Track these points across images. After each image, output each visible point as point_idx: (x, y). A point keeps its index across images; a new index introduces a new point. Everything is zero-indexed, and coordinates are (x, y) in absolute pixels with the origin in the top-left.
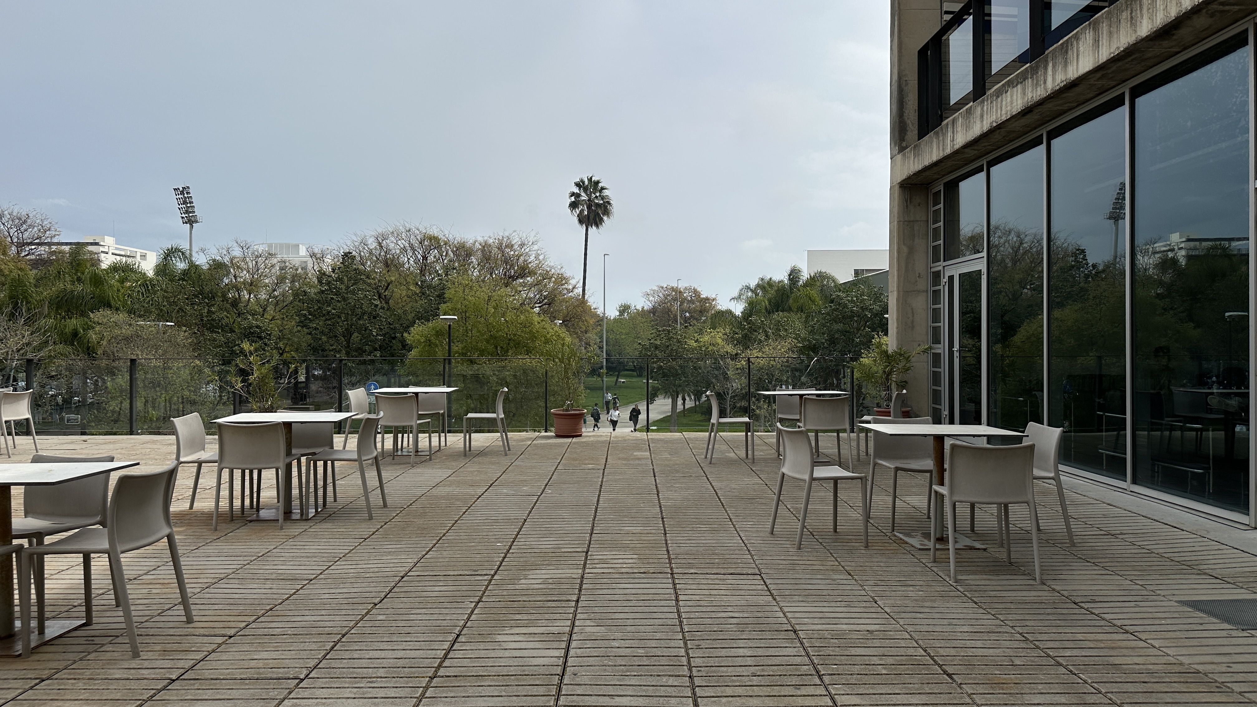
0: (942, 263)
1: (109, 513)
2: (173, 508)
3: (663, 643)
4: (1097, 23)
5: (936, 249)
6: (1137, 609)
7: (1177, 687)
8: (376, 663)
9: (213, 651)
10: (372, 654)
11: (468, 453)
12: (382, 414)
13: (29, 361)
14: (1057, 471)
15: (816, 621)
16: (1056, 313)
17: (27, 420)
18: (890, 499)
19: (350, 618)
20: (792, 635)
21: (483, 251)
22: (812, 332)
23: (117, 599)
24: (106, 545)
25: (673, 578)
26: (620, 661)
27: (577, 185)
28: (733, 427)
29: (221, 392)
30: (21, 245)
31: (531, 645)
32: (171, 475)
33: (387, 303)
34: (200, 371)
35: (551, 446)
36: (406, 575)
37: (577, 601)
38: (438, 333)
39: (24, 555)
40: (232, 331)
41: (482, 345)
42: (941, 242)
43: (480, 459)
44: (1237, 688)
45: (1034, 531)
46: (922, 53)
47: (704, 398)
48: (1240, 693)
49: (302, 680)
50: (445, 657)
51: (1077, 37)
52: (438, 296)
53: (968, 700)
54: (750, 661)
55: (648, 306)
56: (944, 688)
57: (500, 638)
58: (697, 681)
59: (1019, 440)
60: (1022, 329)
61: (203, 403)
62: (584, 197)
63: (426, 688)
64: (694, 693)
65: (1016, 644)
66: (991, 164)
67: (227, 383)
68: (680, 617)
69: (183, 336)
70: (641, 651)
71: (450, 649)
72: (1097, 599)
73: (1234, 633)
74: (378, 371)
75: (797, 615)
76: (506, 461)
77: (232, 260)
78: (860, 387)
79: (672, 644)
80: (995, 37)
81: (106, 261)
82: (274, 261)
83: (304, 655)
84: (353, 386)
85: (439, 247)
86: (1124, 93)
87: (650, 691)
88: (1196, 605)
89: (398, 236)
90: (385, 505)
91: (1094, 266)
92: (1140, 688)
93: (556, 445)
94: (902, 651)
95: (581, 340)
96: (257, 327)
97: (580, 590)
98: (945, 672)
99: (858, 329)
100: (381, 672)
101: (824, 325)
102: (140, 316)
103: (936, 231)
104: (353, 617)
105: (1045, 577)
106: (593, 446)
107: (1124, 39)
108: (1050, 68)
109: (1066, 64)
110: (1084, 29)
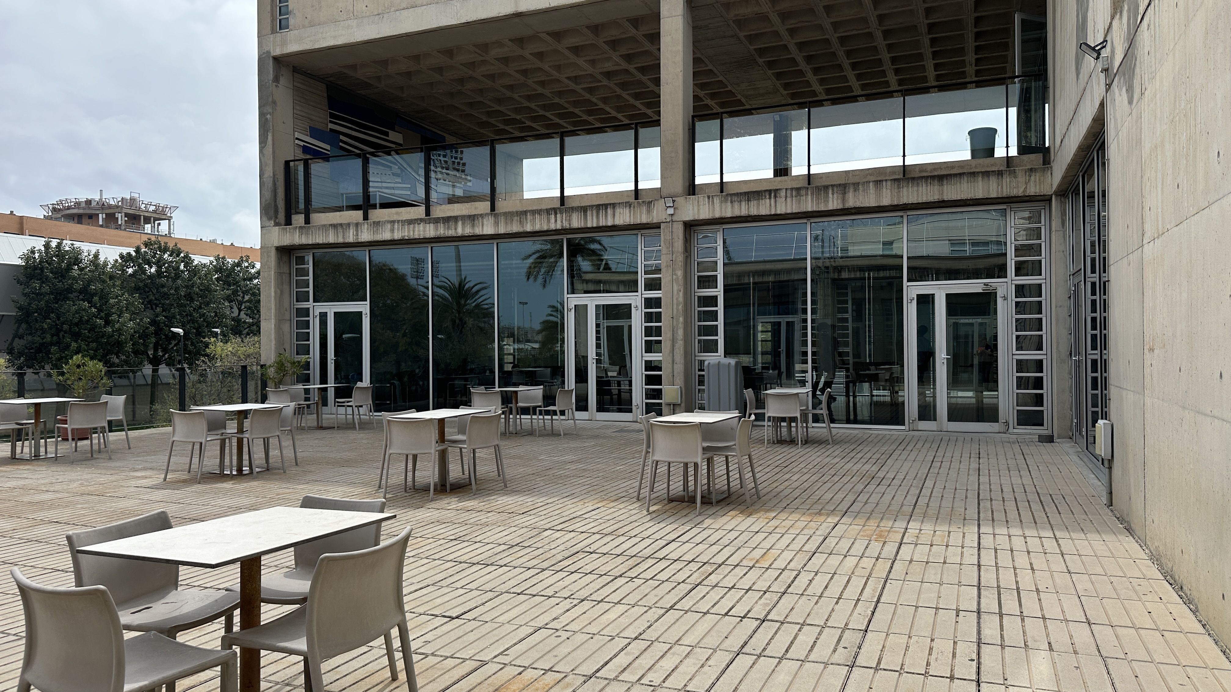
0: (311, 303)
42: (310, 289)
103: (301, 281)
107: (515, 228)
108: (460, 224)
109: (473, 226)
110: (487, 214)
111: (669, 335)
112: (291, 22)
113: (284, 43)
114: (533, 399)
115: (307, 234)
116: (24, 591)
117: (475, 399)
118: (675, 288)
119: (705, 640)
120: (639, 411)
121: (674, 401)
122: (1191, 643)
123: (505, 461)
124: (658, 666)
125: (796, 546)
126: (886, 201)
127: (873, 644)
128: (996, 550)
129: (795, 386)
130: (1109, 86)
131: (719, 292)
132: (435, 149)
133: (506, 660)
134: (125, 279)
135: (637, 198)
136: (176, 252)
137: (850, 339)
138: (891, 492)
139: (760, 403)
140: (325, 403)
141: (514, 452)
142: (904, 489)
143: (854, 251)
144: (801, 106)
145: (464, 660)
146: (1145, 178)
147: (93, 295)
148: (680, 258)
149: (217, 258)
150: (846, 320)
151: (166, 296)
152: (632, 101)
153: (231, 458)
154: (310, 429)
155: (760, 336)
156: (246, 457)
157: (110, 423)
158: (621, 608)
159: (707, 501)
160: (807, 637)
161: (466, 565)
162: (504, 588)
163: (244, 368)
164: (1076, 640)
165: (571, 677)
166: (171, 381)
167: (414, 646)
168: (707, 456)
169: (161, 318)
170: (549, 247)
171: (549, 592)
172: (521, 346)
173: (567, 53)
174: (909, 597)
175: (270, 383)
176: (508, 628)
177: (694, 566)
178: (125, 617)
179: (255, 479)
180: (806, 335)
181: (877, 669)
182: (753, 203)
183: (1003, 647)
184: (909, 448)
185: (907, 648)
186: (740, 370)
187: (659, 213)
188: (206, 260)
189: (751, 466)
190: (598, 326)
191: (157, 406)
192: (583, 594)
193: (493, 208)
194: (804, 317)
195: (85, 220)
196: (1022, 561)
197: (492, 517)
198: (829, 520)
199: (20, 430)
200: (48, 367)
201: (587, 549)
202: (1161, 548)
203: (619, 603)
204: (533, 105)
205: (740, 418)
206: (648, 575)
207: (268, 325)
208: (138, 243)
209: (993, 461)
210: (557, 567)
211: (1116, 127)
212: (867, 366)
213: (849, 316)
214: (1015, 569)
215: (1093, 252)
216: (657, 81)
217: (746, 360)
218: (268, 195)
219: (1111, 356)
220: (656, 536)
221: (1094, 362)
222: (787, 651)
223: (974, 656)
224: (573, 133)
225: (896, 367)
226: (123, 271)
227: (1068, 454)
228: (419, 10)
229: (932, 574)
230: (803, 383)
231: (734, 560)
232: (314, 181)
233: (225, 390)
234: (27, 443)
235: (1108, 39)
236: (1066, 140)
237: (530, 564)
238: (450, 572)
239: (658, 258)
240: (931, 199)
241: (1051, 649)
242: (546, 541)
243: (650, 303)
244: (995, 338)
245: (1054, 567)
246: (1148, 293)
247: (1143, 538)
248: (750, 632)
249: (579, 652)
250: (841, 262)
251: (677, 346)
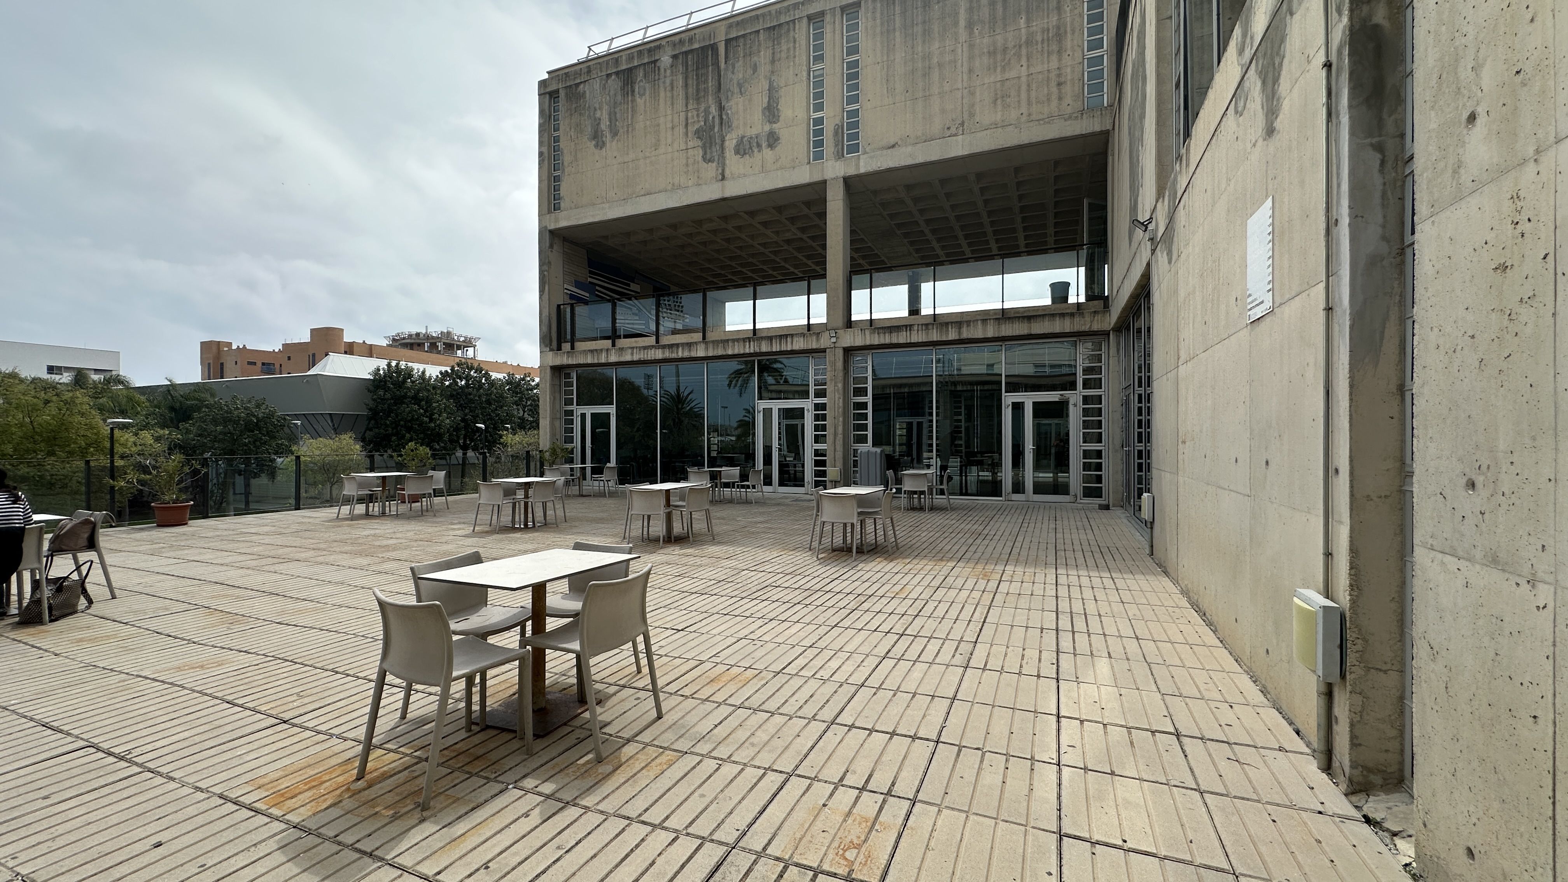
0: (574, 406)
5: (568, 399)
42: (574, 397)
46: (559, 306)
107: (720, 352)
108: (680, 349)
109: (690, 350)
110: (700, 342)
111: (832, 430)
112: (562, 205)
113: (557, 220)
114: (733, 476)
115: (572, 357)
116: (382, 604)
117: (691, 476)
118: (837, 396)
119: (860, 648)
120: (810, 486)
121: (836, 479)
122: (1212, 653)
123: (713, 521)
124: (826, 666)
125: (925, 583)
126: (990, 334)
127: (981, 652)
128: (1069, 586)
129: (923, 468)
130: (1153, 251)
131: (869, 399)
132: (663, 296)
133: (718, 660)
134: (444, 388)
135: (809, 330)
136: (479, 370)
137: (963, 435)
138: (993, 543)
139: (899, 481)
140: (585, 479)
141: (718, 515)
142: (1002, 542)
143: (966, 370)
144: (928, 265)
145: (689, 660)
146: (1180, 317)
147: (422, 400)
148: (840, 375)
149: (509, 375)
150: (960, 421)
151: (472, 401)
152: (805, 260)
153: (520, 517)
154: (574, 496)
155: (898, 432)
156: (530, 515)
157: (434, 490)
158: (800, 626)
159: (860, 551)
160: (934, 646)
161: (688, 594)
162: (715, 610)
163: (528, 452)
164: (1128, 650)
165: (765, 672)
166: (476, 462)
167: (654, 648)
168: (861, 518)
169: (469, 417)
170: (743, 367)
171: (747, 614)
172: (723, 439)
173: (758, 226)
174: (1007, 619)
175: (546, 463)
176: (719, 638)
177: (851, 597)
178: (453, 626)
179: (537, 531)
180: (932, 431)
181: (984, 669)
182: (894, 335)
183: (1075, 655)
184: (1006, 513)
185: (1006, 654)
186: (883, 455)
187: (825, 341)
188: (500, 376)
189: (893, 525)
190: (779, 424)
191: (466, 480)
192: (771, 616)
193: (704, 338)
194: (930, 418)
195: (415, 347)
196: (1088, 594)
197: (705, 561)
198: (949, 564)
199: (371, 495)
200: (389, 452)
201: (774, 584)
202: (1189, 586)
203: (798, 622)
204: (733, 264)
205: (885, 491)
206: (818, 603)
207: (545, 423)
208: (453, 363)
209: (1066, 522)
210: (753, 596)
211: (1159, 281)
212: (974, 454)
213: (962, 417)
214: (1083, 599)
215: (1140, 372)
216: (824, 246)
217: (888, 449)
218: (545, 329)
219: (1154, 447)
220: (824, 576)
221: (1140, 452)
222: (919, 656)
223: (1055, 661)
224: (762, 284)
225: (996, 455)
226: (442, 383)
227: (1120, 518)
228: (653, 196)
229: (1023, 603)
230: (928, 467)
231: (880, 593)
232: (577, 319)
233: (514, 468)
234: (376, 504)
235: (1154, 216)
236: (1121, 290)
237: (733, 594)
238: (677, 598)
239: (824, 374)
240: (1022, 333)
241: (1110, 657)
242: (744, 578)
243: (817, 407)
244: (1068, 434)
245: (1111, 598)
246: (1182, 402)
247: (1175, 578)
248: (892, 643)
249: (769, 656)
250: (957, 379)
251: (838, 438)
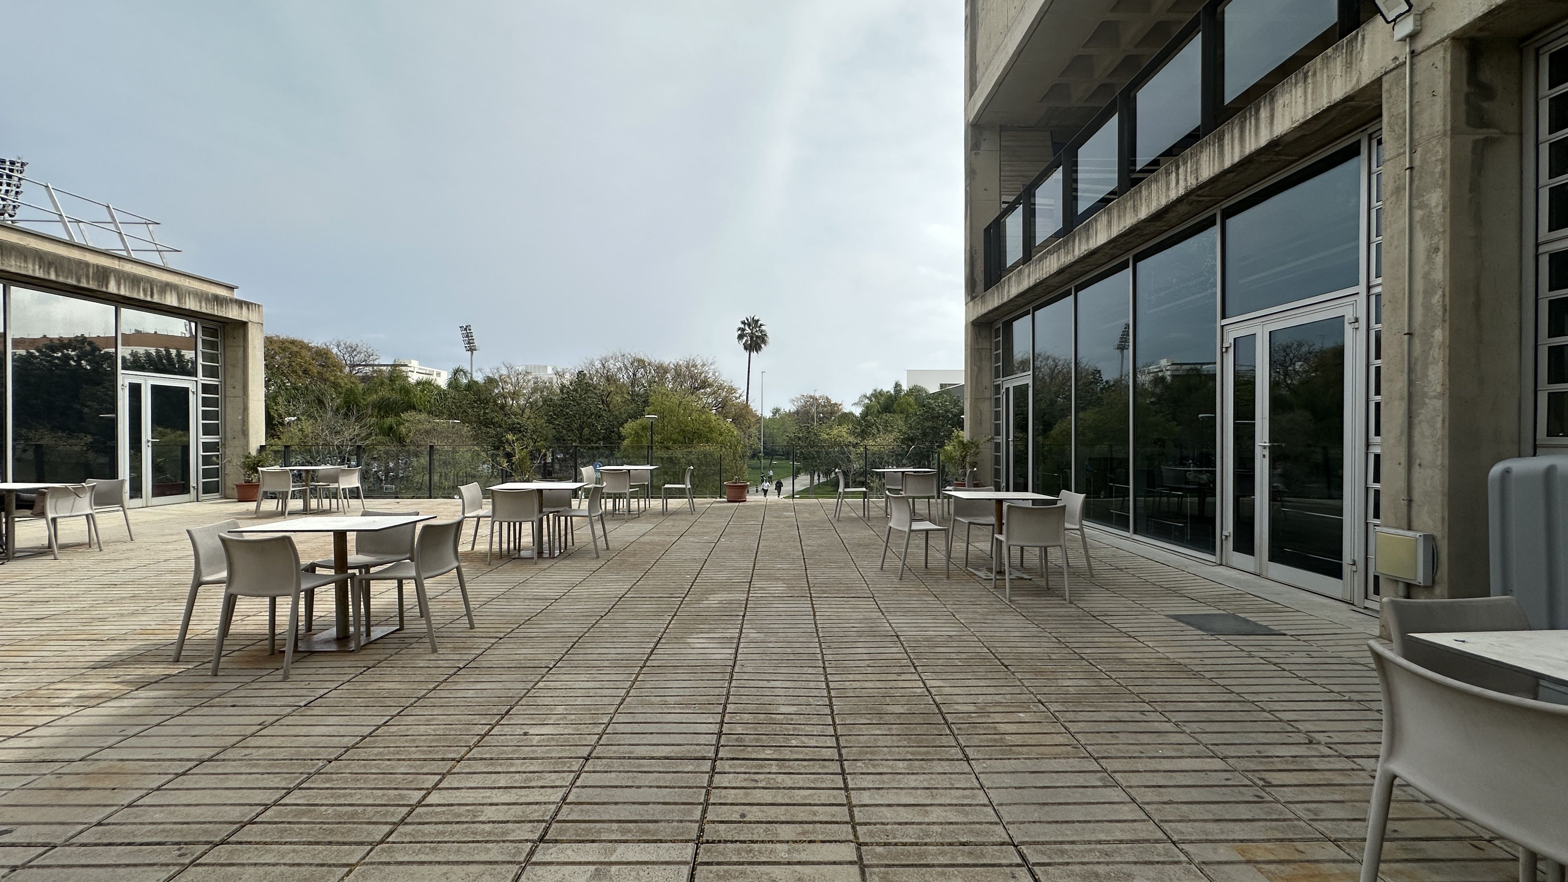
0: (1001, 379)
1: (415, 552)
2: (461, 549)
3: (805, 645)
4: (1110, 209)
5: (997, 368)
6: (1137, 621)
7: (1165, 674)
8: (603, 657)
9: (489, 648)
10: (600, 651)
11: (665, 513)
12: (605, 484)
13: (359, 447)
14: (1081, 525)
15: (913, 629)
16: (1081, 415)
17: (358, 488)
18: (965, 545)
19: (583, 626)
20: (895, 639)
21: (676, 370)
22: (910, 428)
23: (421, 611)
24: (413, 573)
25: (812, 600)
26: (774, 657)
27: (743, 323)
28: (854, 495)
29: (493, 469)
30: (353, 366)
31: (711, 645)
32: (459, 525)
33: (608, 406)
34: (478, 455)
35: (724, 508)
36: (623, 596)
37: (744, 616)
38: (644, 428)
39: (356, 581)
40: (500, 426)
41: (674, 436)
42: (1001, 364)
43: (674, 517)
44: (1207, 675)
45: (1065, 566)
46: (987, 230)
47: (833, 475)
48: (1210, 679)
49: (551, 669)
50: (651, 653)
51: (1096, 219)
52: (644, 402)
53: (1019, 683)
54: (865, 657)
55: (793, 409)
56: (1002, 675)
57: (689, 640)
58: (829, 671)
59: (1054, 502)
60: (1056, 426)
61: (481, 476)
62: (748, 331)
63: (638, 674)
64: (826, 679)
65: (1052, 645)
66: (1036, 309)
67: (497, 462)
68: (816, 627)
69: (466, 430)
70: (789, 650)
71: (655, 648)
72: (1109, 613)
73: (1205, 637)
74: (601, 455)
75: (899, 625)
76: (692, 519)
77: (500, 376)
78: (944, 467)
79: (811, 645)
80: (1038, 220)
81: (413, 378)
82: (530, 377)
83: (552, 651)
84: (585, 465)
85: (644, 367)
86: (1128, 259)
87: (796, 677)
88: (1178, 618)
89: (616, 359)
90: (608, 548)
91: (1107, 382)
92: (1139, 675)
93: (728, 508)
94: (972, 650)
95: (745, 433)
96: (518, 423)
97: (746, 608)
98: (1003, 664)
99: (943, 426)
100: (606, 663)
101: (918, 423)
102: (436, 416)
103: (997, 355)
104: (586, 626)
105: (1072, 598)
106: (755, 508)
111: (1400, 384)
118: (1421, 246)
187: (1375, 55)
